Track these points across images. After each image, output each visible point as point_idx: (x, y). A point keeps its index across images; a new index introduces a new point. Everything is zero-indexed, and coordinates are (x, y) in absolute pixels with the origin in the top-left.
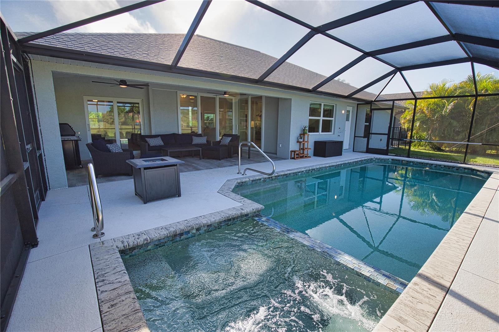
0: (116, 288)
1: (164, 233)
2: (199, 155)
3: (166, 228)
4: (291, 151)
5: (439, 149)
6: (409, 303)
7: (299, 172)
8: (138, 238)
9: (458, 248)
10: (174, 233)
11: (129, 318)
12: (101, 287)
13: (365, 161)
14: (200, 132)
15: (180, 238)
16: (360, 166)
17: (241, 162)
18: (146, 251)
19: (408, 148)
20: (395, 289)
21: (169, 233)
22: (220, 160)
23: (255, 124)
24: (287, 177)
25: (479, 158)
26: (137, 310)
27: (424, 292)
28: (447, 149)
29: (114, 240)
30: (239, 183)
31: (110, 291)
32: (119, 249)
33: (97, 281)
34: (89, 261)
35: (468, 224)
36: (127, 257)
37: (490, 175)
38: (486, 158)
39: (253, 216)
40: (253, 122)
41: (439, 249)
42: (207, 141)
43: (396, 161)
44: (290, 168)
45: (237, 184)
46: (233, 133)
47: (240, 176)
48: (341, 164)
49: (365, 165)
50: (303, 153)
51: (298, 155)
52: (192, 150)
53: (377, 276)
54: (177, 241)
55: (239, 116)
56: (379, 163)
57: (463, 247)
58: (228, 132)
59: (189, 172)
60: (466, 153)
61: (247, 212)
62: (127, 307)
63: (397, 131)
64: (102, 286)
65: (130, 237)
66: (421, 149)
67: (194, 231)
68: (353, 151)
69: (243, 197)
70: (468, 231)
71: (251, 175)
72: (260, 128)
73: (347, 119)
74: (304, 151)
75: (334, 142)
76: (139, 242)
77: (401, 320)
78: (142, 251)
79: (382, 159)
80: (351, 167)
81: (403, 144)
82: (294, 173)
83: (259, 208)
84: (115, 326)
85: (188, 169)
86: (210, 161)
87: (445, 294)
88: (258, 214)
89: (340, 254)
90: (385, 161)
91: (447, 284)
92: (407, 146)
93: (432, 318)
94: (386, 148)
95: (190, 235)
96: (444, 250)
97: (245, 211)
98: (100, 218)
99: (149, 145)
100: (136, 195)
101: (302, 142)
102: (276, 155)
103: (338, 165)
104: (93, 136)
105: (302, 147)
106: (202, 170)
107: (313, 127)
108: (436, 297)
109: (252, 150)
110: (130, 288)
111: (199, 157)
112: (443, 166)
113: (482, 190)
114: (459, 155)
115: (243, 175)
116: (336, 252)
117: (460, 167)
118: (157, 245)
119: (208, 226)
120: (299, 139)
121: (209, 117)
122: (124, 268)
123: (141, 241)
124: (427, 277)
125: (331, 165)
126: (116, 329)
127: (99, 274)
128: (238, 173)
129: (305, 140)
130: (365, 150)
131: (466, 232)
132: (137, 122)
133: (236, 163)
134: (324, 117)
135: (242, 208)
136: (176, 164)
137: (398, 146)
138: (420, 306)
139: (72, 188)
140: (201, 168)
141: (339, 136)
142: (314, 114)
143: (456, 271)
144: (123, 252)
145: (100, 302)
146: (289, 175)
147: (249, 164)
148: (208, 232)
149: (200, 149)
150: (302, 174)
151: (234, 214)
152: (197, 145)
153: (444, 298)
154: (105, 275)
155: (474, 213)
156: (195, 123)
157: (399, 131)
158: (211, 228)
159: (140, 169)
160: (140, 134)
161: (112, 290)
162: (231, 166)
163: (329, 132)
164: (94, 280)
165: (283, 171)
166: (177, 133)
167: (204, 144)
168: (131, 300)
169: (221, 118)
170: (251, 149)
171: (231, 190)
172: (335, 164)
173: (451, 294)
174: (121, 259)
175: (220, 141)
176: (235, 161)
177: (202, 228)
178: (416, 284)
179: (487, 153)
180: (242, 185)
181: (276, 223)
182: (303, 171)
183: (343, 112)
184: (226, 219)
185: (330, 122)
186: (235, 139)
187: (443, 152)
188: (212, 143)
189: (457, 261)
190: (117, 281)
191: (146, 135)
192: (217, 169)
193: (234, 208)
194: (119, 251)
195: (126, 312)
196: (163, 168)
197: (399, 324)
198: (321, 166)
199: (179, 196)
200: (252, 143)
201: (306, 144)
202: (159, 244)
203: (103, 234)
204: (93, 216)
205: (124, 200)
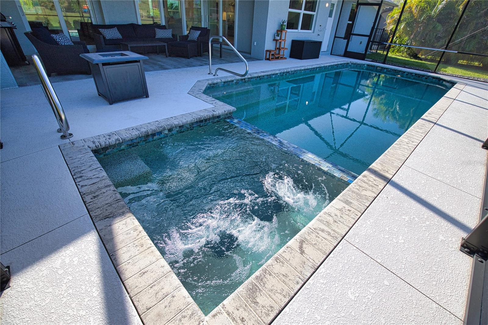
0: (95, 183)
1: (135, 133)
2: (165, 52)
3: (136, 129)
4: (266, 50)
5: (415, 56)
6: (356, 190)
7: (273, 75)
8: (109, 139)
9: (406, 149)
10: (146, 134)
11: (113, 206)
12: (80, 183)
13: (341, 66)
14: (164, 23)
15: (153, 138)
16: (335, 71)
17: (211, 61)
18: (119, 151)
19: (386, 54)
20: (346, 180)
21: (141, 133)
22: (188, 59)
23: (228, 16)
24: (260, 79)
25: (449, 68)
26: (119, 200)
27: (370, 183)
28: (423, 57)
29: (84, 140)
30: (210, 85)
31: (90, 185)
32: (91, 149)
33: (74, 177)
34: (62, 160)
35: (421, 128)
36: (102, 156)
37: (454, 85)
38: (456, 68)
39: (226, 118)
40: (225, 14)
41: (391, 149)
42: (173, 35)
43: (371, 67)
44: (265, 70)
45: (209, 86)
46: (203, 26)
47: (211, 77)
48: (317, 68)
49: (340, 70)
50: (279, 54)
51: (273, 56)
52: (156, 46)
53: (334, 171)
54: (150, 142)
55: (209, 6)
56: (355, 68)
57: (410, 148)
58: (196, 24)
59: (155, 72)
60: (439, 62)
61: (219, 114)
62: (109, 197)
63: (379, 34)
64: (80, 181)
65: (101, 138)
66: (398, 56)
67: (166, 132)
68: (331, 54)
69: (214, 99)
70: (419, 135)
71: (223, 76)
72: (233, 22)
73: (330, 16)
74: (280, 51)
75: (312, 42)
76: (111, 142)
77: (347, 202)
78: (115, 150)
79: (358, 64)
80: (326, 71)
81: (382, 49)
82: (267, 75)
83: (231, 110)
84: (100, 213)
85: (153, 67)
86: (178, 60)
87: (386, 183)
88: (230, 115)
89: (304, 152)
90: (360, 66)
91: (390, 176)
92: (385, 51)
93: (372, 201)
94: (364, 53)
95: (162, 136)
96: (394, 150)
97: (217, 112)
98: (63, 117)
99: (104, 38)
100: (99, 95)
101: (278, 40)
102: (250, 55)
103: (314, 68)
104: (32, 24)
105: (278, 46)
106: (170, 69)
107: (292, 24)
108: (378, 186)
109: (224, 48)
110: (109, 182)
111: (165, 54)
112: (414, 75)
113: (442, 99)
114: (432, 63)
115: (214, 75)
116: (301, 151)
117: (429, 76)
118: (130, 145)
119: (180, 127)
120: (276, 36)
121: (173, 4)
122: (99, 165)
123: (112, 141)
124: (375, 171)
125: (306, 68)
126: (101, 215)
127: (75, 171)
128: (209, 74)
129: (282, 39)
130: (343, 53)
131: (417, 135)
132: (85, 9)
133: (206, 62)
134: (305, 10)
135: (214, 109)
136: (139, 60)
137: (376, 51)
138: (364, 193)
139: (23, 88)
140: (168, 67)
141: (319, 35)
142: (295, 6)
143: (400, 167)
144: (96, 152)
145: (82, 195)
146: (262, 77)
147: (221, 64)
148: (180, 133)
149: (166, 44)
150: (276, 77)
151: (205, 116)
152: (161, 40)
153: (385, 186)
154: (82, 172)
155: (429, 120)
156: (157, 12)
157: (381, 34)
158: (183, 129)
159: (97, 64)
160: (90, 23)
161: (91, 184)
162: (201, 65)
163: (309, 30)
164: (72, 177)
165: (256, 72)
166: (137, 24)
167: (169, 39)
168: (111, 192)
169: (187, 7)
170: (223, 46)
171: (202, 91)
172: (311, 67)
173: (390, 184)
174: (95, 158)
175: (187, 36)
176: (205, 60)
177: (174, 129)
178: (364, 176)
179: (459, 63)
180: (213, 86)
181: (247, 125)
182: (277, 74)
183: (327, 5)
184: (198, 120)
185: (311, 16)
186: (205, 32)
187: (418, 60)
188: (178, 38)
189: (403, 159)
190: (94, 176)
191: (99, 24)
192: (186, 68)
193: (205, 110)
194: (92, 151)
195: (109, 201)
196: (125, 65)
197: (345, 205)
198: (296, 69)
199: (147, 96)
200: (224, 38)
201: (283, 42)
202: (132, 144)
203: (71, 134)
204: (55, 118)
205: (87, 101)
